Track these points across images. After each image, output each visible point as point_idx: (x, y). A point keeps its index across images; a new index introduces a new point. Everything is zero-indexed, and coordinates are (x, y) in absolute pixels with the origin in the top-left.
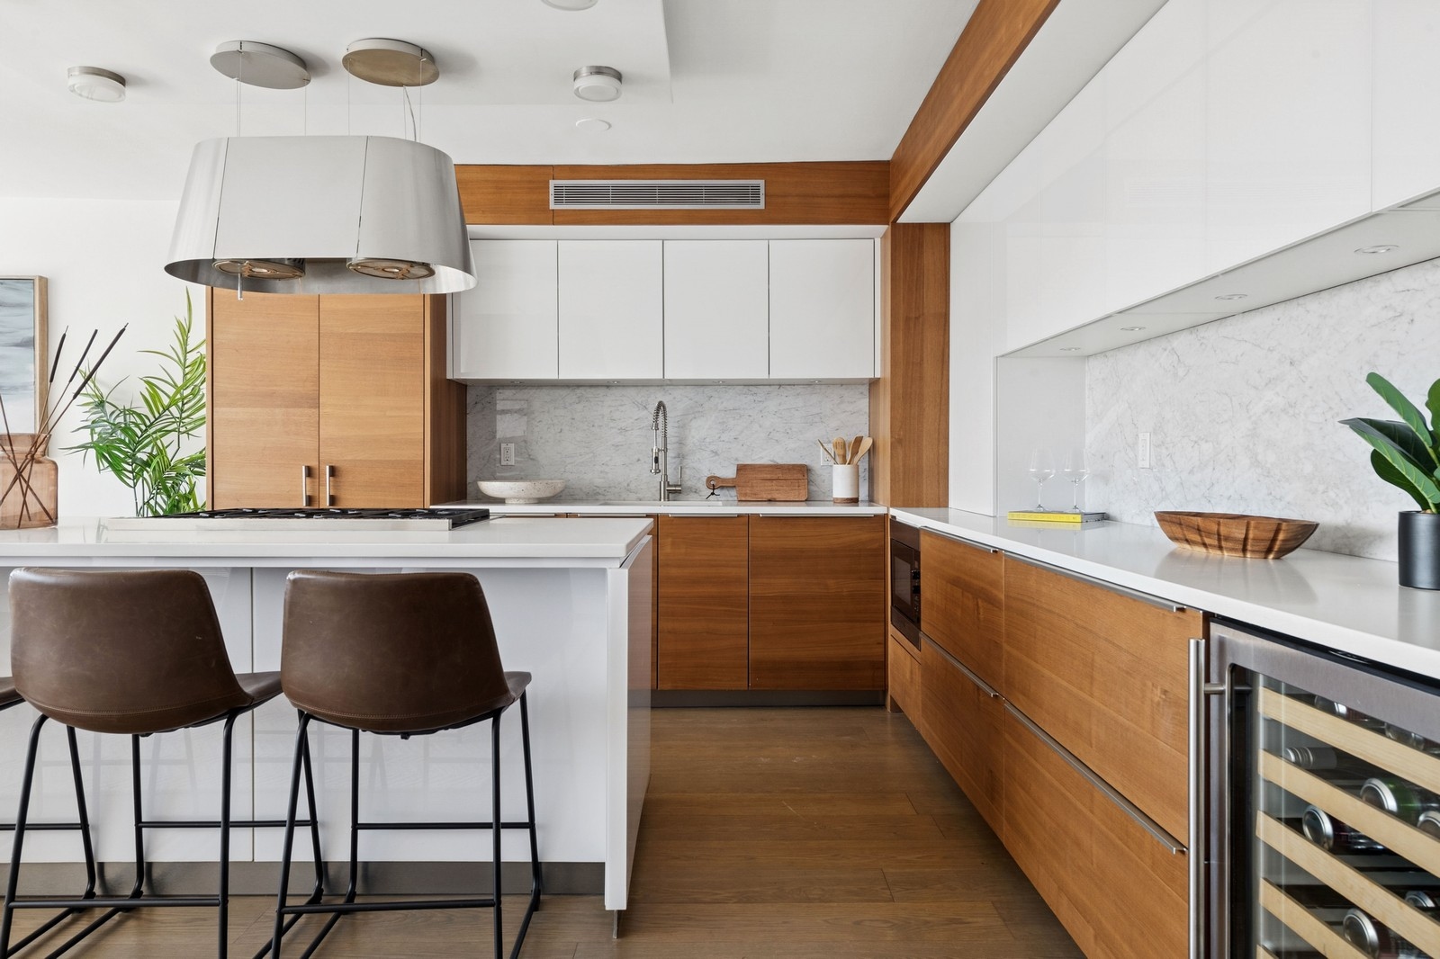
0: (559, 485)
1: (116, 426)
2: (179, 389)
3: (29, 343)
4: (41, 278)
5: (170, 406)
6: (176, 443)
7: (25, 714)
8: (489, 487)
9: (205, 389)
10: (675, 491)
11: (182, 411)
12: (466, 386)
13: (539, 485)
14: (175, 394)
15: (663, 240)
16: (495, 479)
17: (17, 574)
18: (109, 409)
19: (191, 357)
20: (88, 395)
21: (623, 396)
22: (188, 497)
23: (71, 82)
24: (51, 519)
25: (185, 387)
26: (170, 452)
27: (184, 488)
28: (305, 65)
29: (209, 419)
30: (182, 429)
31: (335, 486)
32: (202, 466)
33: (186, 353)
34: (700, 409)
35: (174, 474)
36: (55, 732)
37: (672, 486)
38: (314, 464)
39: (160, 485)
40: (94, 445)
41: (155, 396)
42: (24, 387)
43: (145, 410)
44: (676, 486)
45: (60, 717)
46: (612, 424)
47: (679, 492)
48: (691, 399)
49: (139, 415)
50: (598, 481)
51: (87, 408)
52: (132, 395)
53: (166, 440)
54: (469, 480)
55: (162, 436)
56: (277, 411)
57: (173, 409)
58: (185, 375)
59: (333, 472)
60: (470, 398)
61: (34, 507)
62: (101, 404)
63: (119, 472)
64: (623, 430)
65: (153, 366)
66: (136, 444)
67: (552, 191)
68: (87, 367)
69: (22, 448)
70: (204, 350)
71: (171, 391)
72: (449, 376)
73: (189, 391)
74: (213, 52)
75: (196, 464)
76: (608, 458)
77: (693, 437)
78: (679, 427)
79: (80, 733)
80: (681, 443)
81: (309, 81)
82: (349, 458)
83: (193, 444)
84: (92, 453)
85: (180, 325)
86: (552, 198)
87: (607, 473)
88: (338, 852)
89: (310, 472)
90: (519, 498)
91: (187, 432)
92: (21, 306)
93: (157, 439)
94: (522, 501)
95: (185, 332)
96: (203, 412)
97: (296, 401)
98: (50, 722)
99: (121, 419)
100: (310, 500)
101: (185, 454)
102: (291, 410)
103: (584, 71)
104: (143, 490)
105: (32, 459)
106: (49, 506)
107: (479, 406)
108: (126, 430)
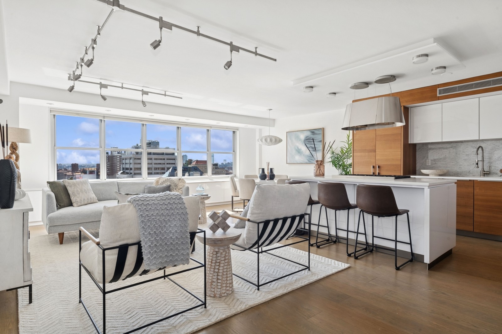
0: (445, 171)
1: (335, 158)
2: (347, 149)
3: (321, 141)
4: (323, 128)
5: (345, 153)
6: (346, 161)
7: (320, 205)
8: (424, 171)
9: (352, 149)
10: (487, 174)
11: (348, 154)
12: (416, 145)
13: (438, 171)
14: (347, 150)
15: (479, 98)
16: (425, 169)
17: (319, 182)
18: (334, 154)
19: (350, 142)
20: (331, 151)
21: (468, 145)
22: (348, 172)
23: (327, 96)
24: (323, 175)
25: (348, 149)
26: (345, 163)
27: (348, 170)
28: (367, 84)
29: (352, 156)
30: (348, 158)
31: (379, 170)
32: (351, 166)
33: (349, 141)
34: (498, 148)
35: (346, 167)
36: (323, 208)
37: (485, 172)
38: (374, 165)
39: (343, 169)
40: (332, 161)
41: (342, 150)
42: (320, 150)
43: (341, 154)
44: (487, 172)
45: (324, 205)
46: (464, 153)
47: (489, 174)
48: (494, 145)
49: (339, 155)
50: (459, 170)
51: (331, 154)
52: (338, 151)
53: (345, 160)
54: (417, 169)
55: (344, 159)
56: (366, 153)
57: (346, 153)
58: (348, 146)
59: (379, 167)
60: (417, 148)
61: (321, 173)
62: (333, 153)
63: (336, 167)
64: (467, 155)
65: (342, 145)
66: (339, 161)
67: (438, 91)
68: (330, 145)
69: (319, 163)
70: (352, 141)
71: (346, 150)
72: (409, 143)
73: (349, 149)
74: (350, 86)
75: (350, 165)
76: (462, 163)
77: (495, 157)
78: (489, 153)
79: (327, 208)
80: (490, 158)
81: (369, 86)
82: (382, 164)
83: (350, 161)
84: (331, 163)
85: (348, 135)
86: (438, 93)
87: (462, 168)
88: (370, 241)
89: (374, 167)
90: (433, 174)
91: (349, 158)
92: (320, 134)
93: (343, 160)
94: (434, 175)
95: (349, 137)
96: (351, 154)
97: (370, 151)
98: (323, 206)
99: (336, 156)
100: (374, 173)
101: (348, 163)
102: (369, 153)
103: (434, 69)
104: (340, 171)
105: (321, 164)
106: (323, 173)
107: (420, 150)
108: (338, 158)
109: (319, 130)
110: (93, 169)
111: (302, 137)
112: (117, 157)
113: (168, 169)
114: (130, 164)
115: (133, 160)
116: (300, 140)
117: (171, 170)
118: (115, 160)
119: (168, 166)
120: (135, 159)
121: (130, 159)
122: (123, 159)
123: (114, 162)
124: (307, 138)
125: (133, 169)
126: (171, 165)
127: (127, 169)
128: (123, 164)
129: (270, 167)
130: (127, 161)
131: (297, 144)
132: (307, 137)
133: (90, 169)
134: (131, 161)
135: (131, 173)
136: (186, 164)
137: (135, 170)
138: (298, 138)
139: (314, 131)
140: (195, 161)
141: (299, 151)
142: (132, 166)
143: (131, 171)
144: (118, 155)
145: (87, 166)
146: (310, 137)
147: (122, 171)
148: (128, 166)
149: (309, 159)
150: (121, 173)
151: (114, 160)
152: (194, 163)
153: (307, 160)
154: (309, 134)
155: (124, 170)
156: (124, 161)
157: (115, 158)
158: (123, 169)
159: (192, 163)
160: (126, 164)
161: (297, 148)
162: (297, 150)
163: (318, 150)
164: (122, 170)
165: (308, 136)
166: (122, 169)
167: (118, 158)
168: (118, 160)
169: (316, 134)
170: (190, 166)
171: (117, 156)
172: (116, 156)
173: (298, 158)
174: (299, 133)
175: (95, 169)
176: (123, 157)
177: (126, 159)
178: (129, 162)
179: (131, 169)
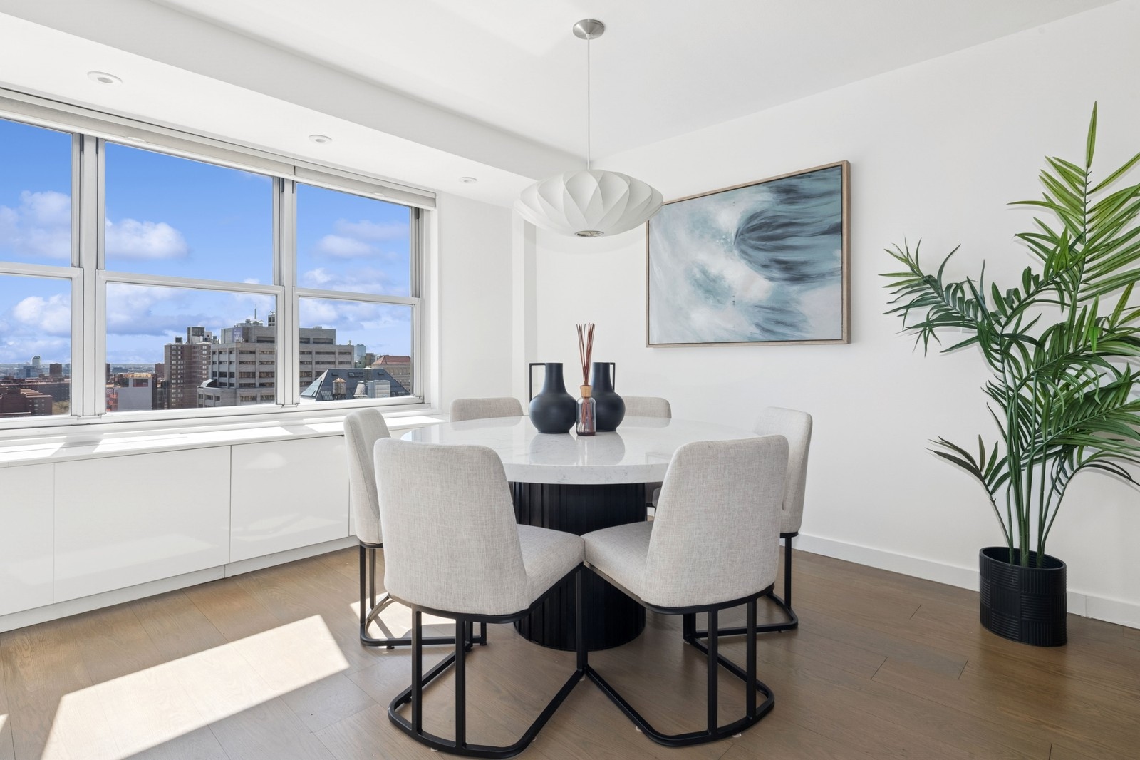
3: (836, 230)
109: (827, 174)
110: (144, 375)
111: (729, 218)
112: (202, 349)
113: (319, 374)
114: (230, 363)
115: (237, 356)
116: (717, 234)
117: (323, 376)
118: (198, 355)
119: (321, 367)
120: (242, 352)
121: (231, 352)
122: (214, 353)
123: (193, 360)
124: (755, 222)
125: (237, 375)
126: (326, 366)
127: (223, 375)
128: (214, 363)
129: (597, 358)
130: (224, 358)
131: (702, 257)
132: (753, 217)
133: (137, 375)
134: (233, 357)
135: (232, 385)
136: (360, 363)
137: (241, 377)
138: (703, 226)
139: (794, 181)
140: (381, 357)
141: (710, 288)
142: (233, 369)
143: (233, 380)
144: (205, 345)
145: (135, 368)
146: (770, 214)
147: (210, 381)
148: (224, 369)
149: (768, 320)
150: (210, 385)
151: (193, 355)
152: (379, 362)
153: (757, 325)
154: (763, 201)
155: (215, 378)
156: (216, 358)
157: (197, 350)
158: (214, 374)
159: (374, 361)
160: (220, 363)
161: (698, 275)
162: (698, 284)
163: (822, 276)
164: (212, 378)
165: (763, 212)
166: (210, 375)
167: (205, 350)
168: (205, 355)
169: (809, 197)
170: (367, 368)
171: (202, 346)
172: (198, 346)
173: (703, 319)
174: (710, 205)
175: (150, 376)
176: (214, 347)
177: (220, 353)
178: (227, 360)
179: (232, 375)
